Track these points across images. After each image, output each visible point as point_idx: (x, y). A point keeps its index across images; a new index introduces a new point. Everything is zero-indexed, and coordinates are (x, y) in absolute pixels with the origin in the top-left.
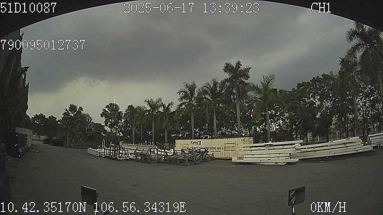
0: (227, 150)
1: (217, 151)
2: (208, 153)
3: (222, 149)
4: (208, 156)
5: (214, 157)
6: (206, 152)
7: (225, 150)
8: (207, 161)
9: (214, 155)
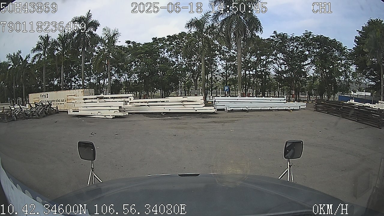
0: (69, 102)
1: (61, 104)
2: (52, 106)
3: (65, 101)
4: (52, 109)
5: (58, 110)
6: (50, 105)
7: (68, 102)
8: (51, 114)
9: (58, 108)
